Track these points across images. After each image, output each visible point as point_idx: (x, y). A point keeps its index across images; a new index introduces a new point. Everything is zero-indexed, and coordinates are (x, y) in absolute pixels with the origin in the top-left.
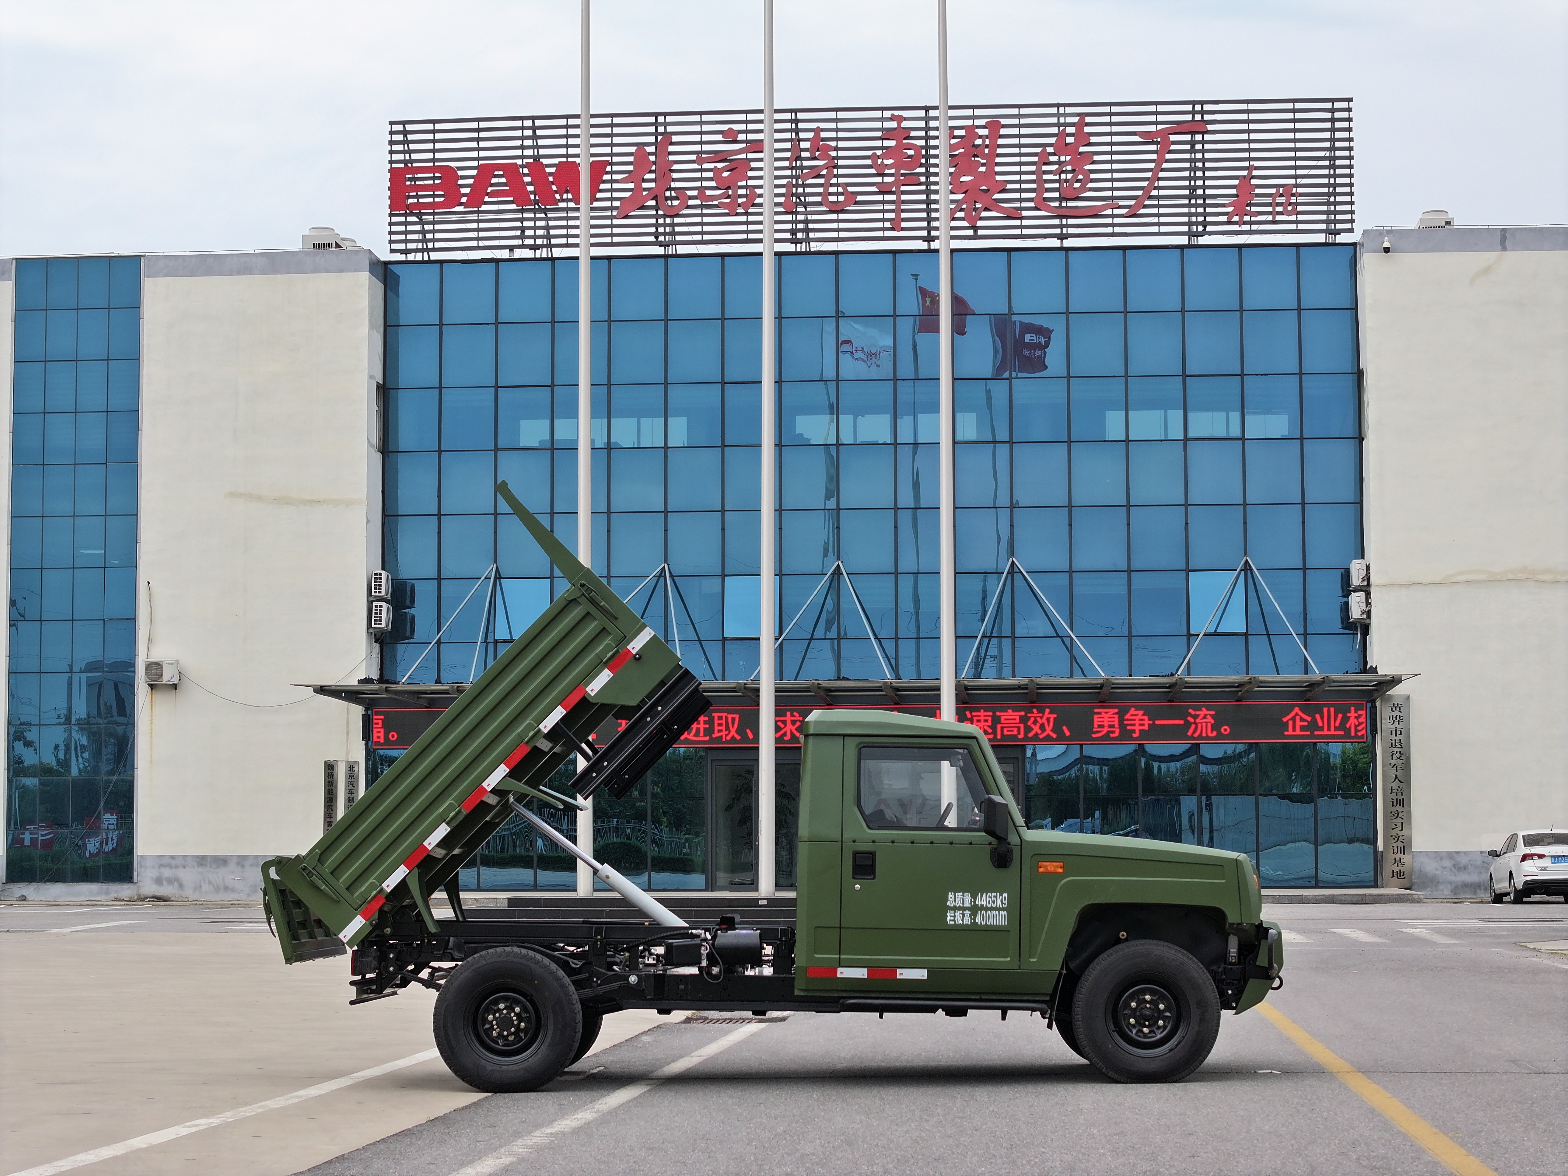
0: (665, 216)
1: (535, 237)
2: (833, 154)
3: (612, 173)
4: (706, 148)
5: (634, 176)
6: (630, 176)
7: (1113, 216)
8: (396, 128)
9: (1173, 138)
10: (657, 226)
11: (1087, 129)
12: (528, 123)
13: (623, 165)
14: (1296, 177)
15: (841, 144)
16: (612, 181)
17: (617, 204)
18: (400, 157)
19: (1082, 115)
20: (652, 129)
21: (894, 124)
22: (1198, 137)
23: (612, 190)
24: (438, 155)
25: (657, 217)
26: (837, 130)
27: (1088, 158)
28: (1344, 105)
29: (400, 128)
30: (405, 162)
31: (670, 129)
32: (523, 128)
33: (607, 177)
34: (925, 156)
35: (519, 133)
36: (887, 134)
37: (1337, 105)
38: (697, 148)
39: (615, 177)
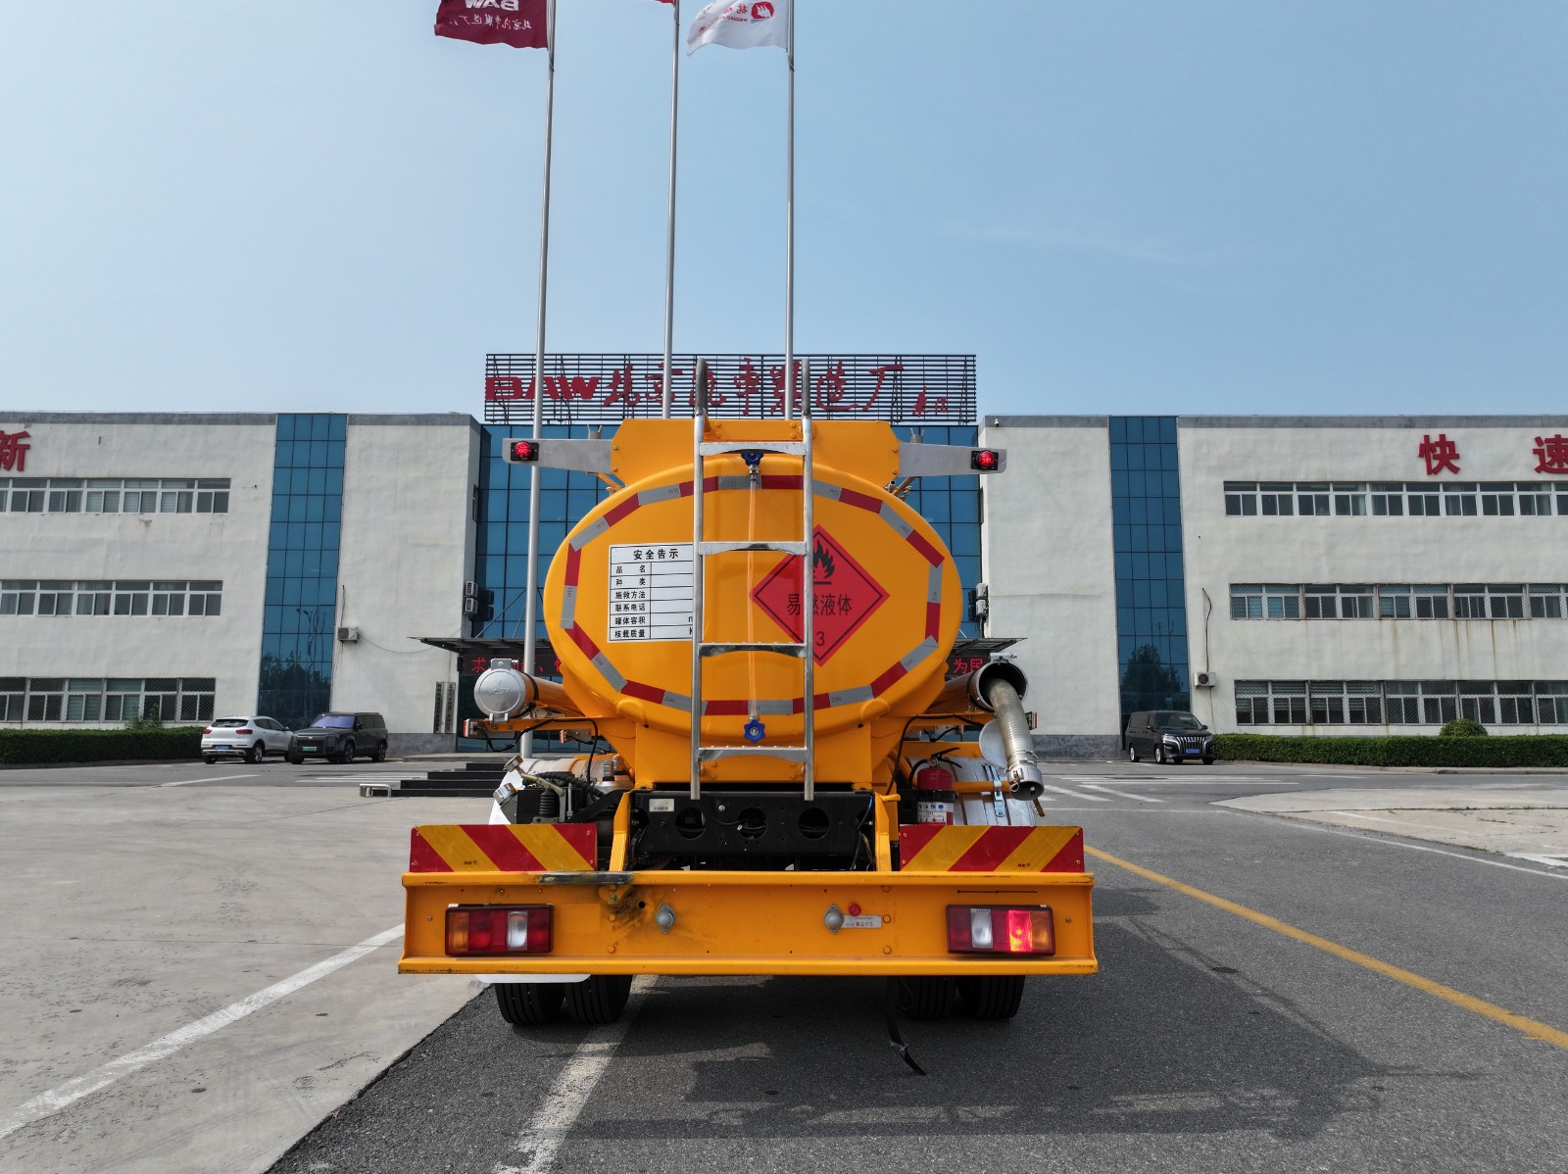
0: (628, 406)
1: (561, 415)
2: (715, 377)
3: (601, 383)
4: (650, 372)
5: (613, 386)
6: (611, 386)
7: (855, 411)
8: (490, 357)
9: (886, 373)
10: (624, 411)
11: (843, 368)
12: (559, 357)
13: (608, 378)
14: (947, 393)
15: (719, 372)
16: (601, 388)
17: (603, 399)
18: (492, 372)
19: (840, 361)
20: (623, 362)
21: (746, 363)
22: (899, 373)
23: (601, 392)
24: (512, 372)
25: (624, 406)
26: (717, 365)
27: (843, 382)
28: (972, 358)
29: (492, 357)
30: (494, 375)
31: (632, 362)
32: (556, 360)
33: (599, 386)
34: (760, 379)
35: (554, 362)
36: (742, 368)
37: (968, 358)
38: (645, 372)
39: (603, 386)
